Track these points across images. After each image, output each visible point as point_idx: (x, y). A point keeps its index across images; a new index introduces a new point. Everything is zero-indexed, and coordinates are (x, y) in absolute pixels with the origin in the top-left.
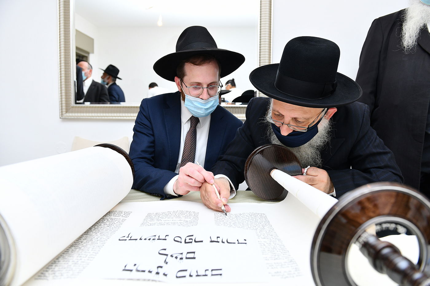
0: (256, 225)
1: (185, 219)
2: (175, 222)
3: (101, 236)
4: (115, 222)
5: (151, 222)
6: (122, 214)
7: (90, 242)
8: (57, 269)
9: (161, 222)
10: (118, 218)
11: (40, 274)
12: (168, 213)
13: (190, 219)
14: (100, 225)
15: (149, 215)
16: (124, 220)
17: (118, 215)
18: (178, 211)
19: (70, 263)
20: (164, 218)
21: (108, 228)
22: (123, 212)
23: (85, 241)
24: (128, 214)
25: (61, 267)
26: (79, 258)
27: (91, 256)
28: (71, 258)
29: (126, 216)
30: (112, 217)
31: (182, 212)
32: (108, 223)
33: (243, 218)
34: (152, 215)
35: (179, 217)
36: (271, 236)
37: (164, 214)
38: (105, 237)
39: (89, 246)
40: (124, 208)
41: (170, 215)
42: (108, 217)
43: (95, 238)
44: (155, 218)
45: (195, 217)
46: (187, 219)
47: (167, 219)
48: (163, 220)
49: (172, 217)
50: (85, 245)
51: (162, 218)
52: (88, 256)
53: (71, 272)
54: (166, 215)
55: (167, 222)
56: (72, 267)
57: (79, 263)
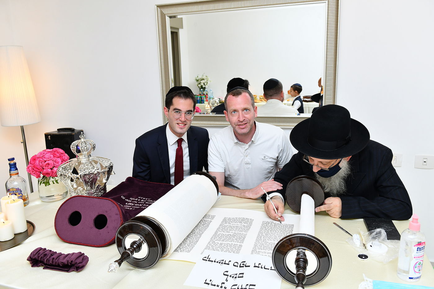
4: (206, 223)
5: (225, 224)
7: (194, 234)
9: (230, 225)
10: (208, 220)
11: (176, 250)
13: (247, 225)
15: (225, 219)
16: (211, 221)
17: (208, 218)
19: (186, 245)
21: (203, 226)
22: (211, 216)
24: (213, 217)
26: (190, 243)
28: (186, 242)
30: (205, 219)
31: (244, 218)
32: (202, 223)
37: (233, 219)
38: (201, 232)
39: (194, 237)
40: (212, 213)
43: (196, 232)
44: (228, 222)
46: (245, 225)
47: (234, 223)
48: (232, 223)
49: (237, 222)
50: (192, 236)
51: (232, 222)
52: (194, 242)
53: (187, 249)
54: (235, 220)
55: (234, 225)
56: (187, 247)
57: (190, 245)
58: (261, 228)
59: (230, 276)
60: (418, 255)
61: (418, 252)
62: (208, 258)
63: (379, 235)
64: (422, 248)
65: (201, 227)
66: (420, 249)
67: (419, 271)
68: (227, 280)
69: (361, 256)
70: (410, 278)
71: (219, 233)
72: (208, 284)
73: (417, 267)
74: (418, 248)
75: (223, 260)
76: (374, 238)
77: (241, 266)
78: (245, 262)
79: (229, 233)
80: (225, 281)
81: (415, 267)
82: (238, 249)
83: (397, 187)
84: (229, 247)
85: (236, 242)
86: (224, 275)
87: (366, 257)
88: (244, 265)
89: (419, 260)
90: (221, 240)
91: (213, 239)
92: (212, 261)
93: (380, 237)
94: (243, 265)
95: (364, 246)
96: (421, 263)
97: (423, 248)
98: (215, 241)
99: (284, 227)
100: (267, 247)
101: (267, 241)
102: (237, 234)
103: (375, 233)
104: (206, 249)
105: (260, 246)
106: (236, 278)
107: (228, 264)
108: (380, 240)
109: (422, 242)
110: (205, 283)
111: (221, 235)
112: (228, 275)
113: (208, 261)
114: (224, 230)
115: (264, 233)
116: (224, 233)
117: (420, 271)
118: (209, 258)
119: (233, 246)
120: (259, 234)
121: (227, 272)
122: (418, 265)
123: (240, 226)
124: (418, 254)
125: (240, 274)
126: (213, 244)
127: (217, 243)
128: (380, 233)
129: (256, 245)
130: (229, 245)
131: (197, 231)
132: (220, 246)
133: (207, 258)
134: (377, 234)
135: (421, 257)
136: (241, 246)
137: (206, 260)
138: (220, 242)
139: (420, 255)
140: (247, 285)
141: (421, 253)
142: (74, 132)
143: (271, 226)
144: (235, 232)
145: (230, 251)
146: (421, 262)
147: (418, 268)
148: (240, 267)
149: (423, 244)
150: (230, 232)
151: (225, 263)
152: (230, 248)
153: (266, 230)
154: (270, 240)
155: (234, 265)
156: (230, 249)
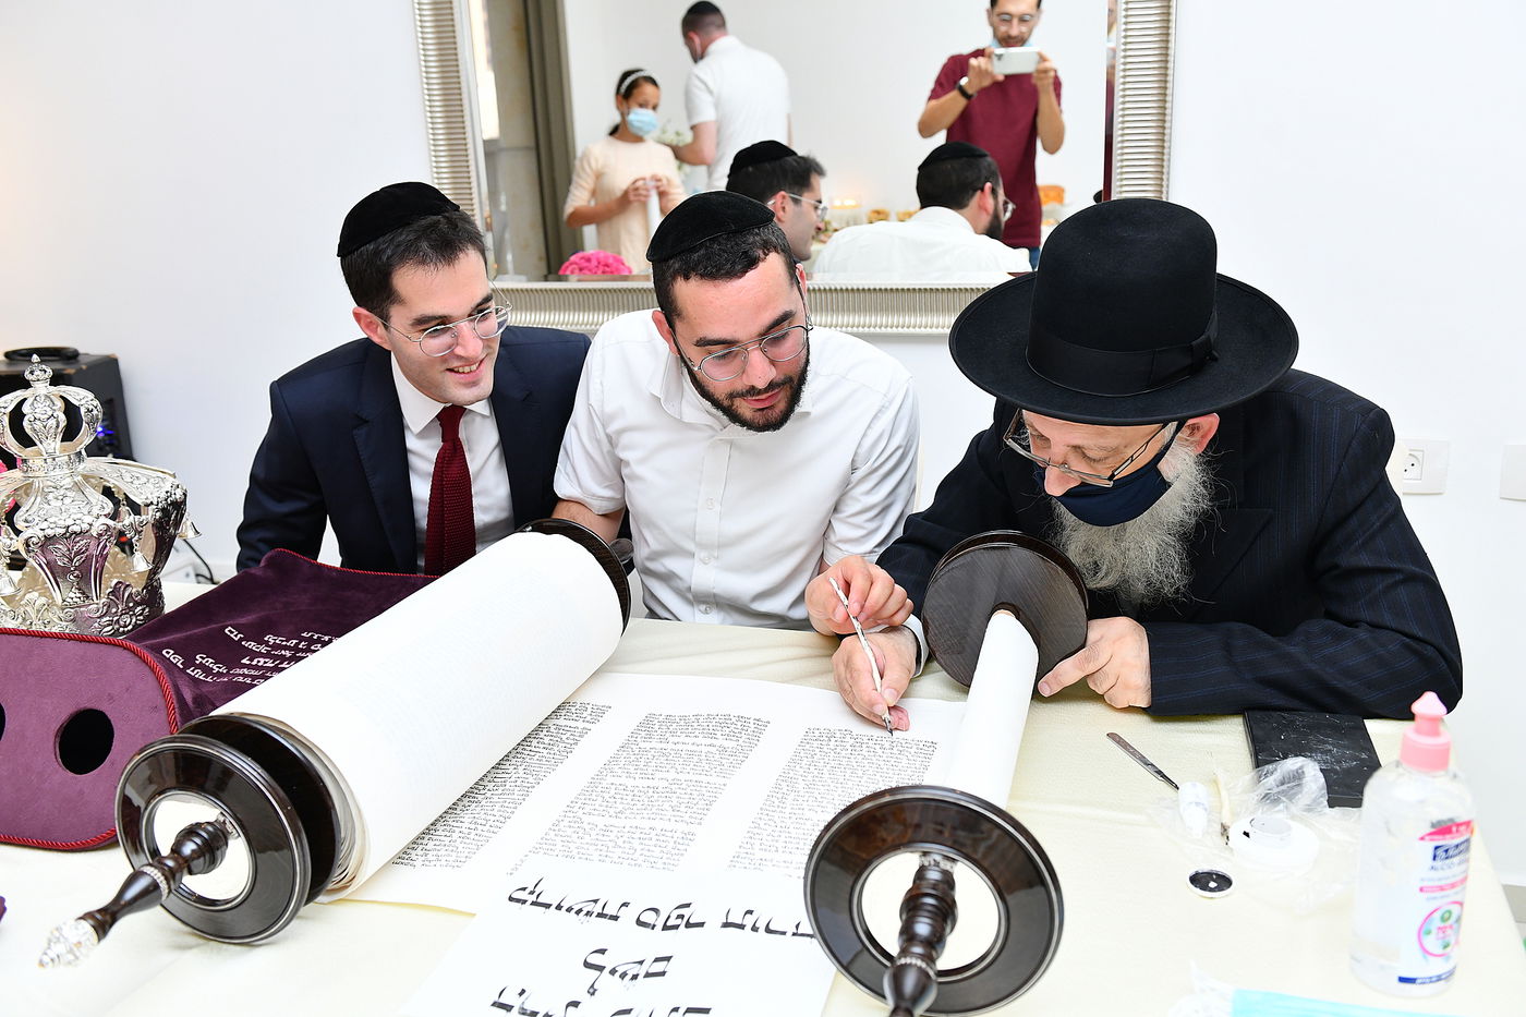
2: (700, 748)
3: (525, 776)
4: (564, 737)
5: (642, 745)
6: (585, 714)
7: (502, 788)
8: (431, 843)
9: (664, 746)
10: (573, 723)
11: (403, 857)
13: (734, 744)
14: (530, 744)
15: (647, 725)
16: (584, 731)
17: (574, 716)
19: (455, 836)
20: (678, 734)
21: (544, 752)
22: (589, 707)
23: (491, 786)
24: (600, 712)
25: (438, 843)
26: (473, 826)
27: (496, 823)
28: (459, 824)
29: (592, 721)
30: (561, 722)
31: (727, 717)
32: (547, 740)
34: (655, 722)
35: (711, 735)
37: (682, 723)
39: (496, 798)
40: (595, 696)
41: (695, 724)
42: (552, 723)
43: (512, 778)
44: (659, 731)
45: (751, 738)
46: (727, 744)
47: (683, 738)
48: (671, 739)
49: (697, 734)
50: (489, 795)
51: (673, 734)
52: (490, 823)
53: (454, 854)
54: (687, 724)
55: (680, 747)
56: (457, 844)
57: (472, 836)
58: (795, 760)
59: (613, 972)
60: (1440, 879)
61: (1438, 863)
62: (532, 893)
63: (1292, 788)
64: (1457, 846)
65: (537, 757)
66: (1446, 851)
67: (1445, 947)
68: (592, 991)
69: (1199, 880)
70: (1402, 980)
71: (610, 779)
72: (508, 1008)
73: (1434, 931)
74: (1436, 848)
75: (596, 901)
76: (1269, 798)
77: (668, 924)
78: (688, 905)
79: (650, 783)
80: (582, 996)
81: (1422, 931)
82: (673, 852)
83: (1399, 577)
84: (636, 843)
85: (673, 819)
86: (587, 965)
87: (1224, 882)
88: (684, 920)
89: (1442, 901)
90: (612, 811)
91: (574, 810)
92: (548, 906)
93: (1296, 794)
94: (679, 921)
95: (1222, 835)
96: (1450, 912)
97: (1461, 848)
98: (585, 818)
99: (895, 751)
100: (802, 842)
101: (808, 814)
102: (684, 786)
103: (1277, 776)
104: (535, 851)
105: (770, 838)
106: (635, 977)
107: (615, 918)
108: (1294, 809)
109: (1458, 821)
110: (494, 1004)
111: (613, 792)
112: (600, 968)
113: (533, 903)
114: (632, 769)
115: (800, 780)
116: (629, 783)
117: (1448, 949)
118: (538, 891)
119: (655, 838)
120: (777, 786)
121: (602, 951)
122: (1436, 921)
123: (705, 749)
124: (1440, 874)
125: (657, 960)
126: (569, 831)
127: (587, 827)
128: (1297, 777)
129: (756, 831)
130: (637, 836)
131: (515, 772)
132: (600, 837)
133: (528, 891)
134: (1283, 784)
135: (1453, 886)
136: (689, 837)
137: (524, 902)
138: (601, 821)
139: (1448, 878)
140: (676, 1010)
141: (1450, 870)
142: (78, 361)
143: (838, 750)
144: (676, 776)
145: (639, 862)
146: (1455, 909)
147: (1441, 935)
148: (665, 928)
149: (1462, 828)
150: (658, 775)
151: (600, 915)
152: (639, 847)
153: (812, 768)
154: (819, 809)
155: (639, 923)
156: (639, 852)
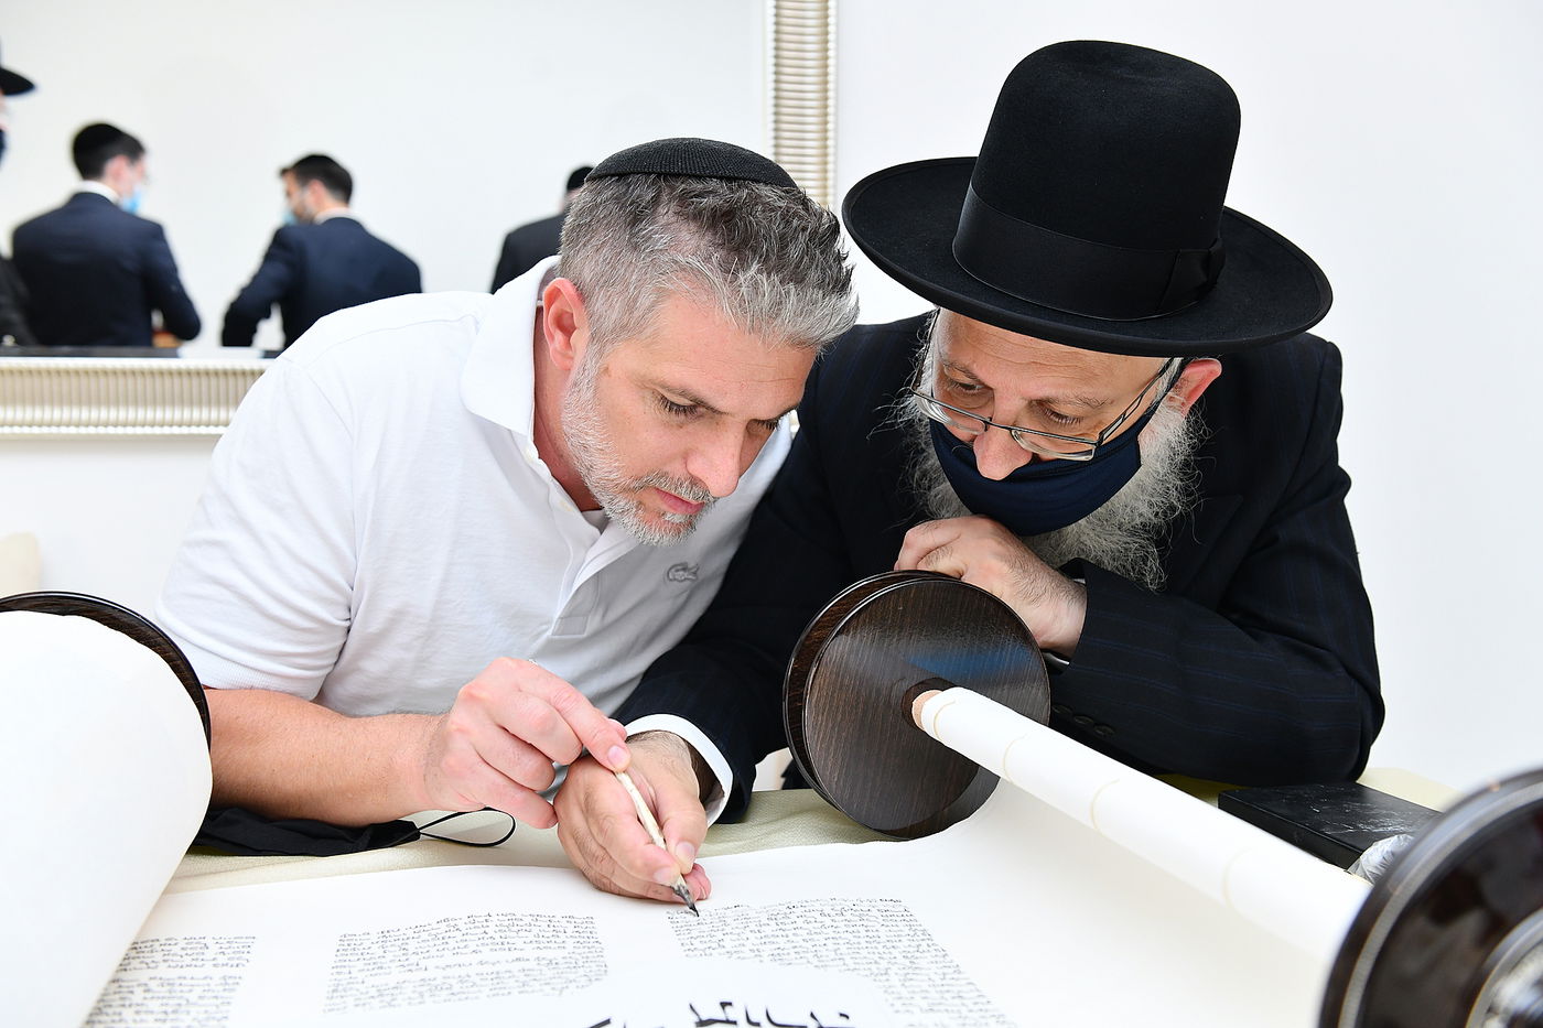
0: (876, 957)
1: (542, 954)
2: (499, 968)
4: (193, 997)
5: (378, 981)
6: (209, 954)
9: (424, 975)
10: (197, 972)
12: (443, 926)
13: (564, 953)
14: (117, 1018)
15: (348, 946)
16: (230, 981)
17: (188, 960)
18: (494, 918)
20: (433, 951)
22: (209, 941)
24: (237, 948)
29: (235, 962)
30: (165, 972)
31: (513, 918)
32: (154, 1005)
33: (810, 926)
34: (367, 944)
35: (506, 946)
36: (957, 1001)
41: (458, 935)
42: (139, 974)
44: (389, 956)
45: (582, 940)
47: (449, 958)
48: (430, 963)
49: (473, 946)
123: (514, 966)
